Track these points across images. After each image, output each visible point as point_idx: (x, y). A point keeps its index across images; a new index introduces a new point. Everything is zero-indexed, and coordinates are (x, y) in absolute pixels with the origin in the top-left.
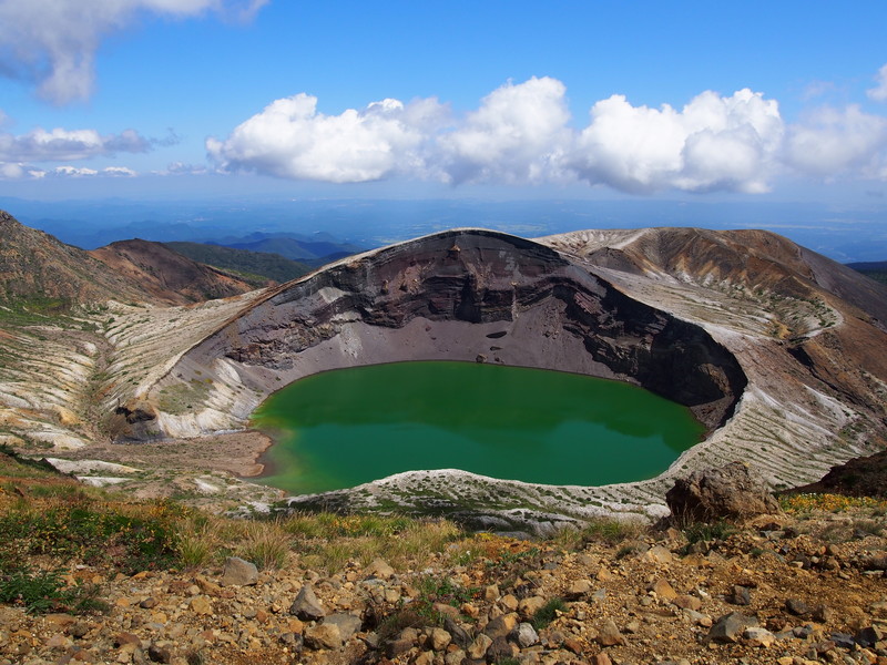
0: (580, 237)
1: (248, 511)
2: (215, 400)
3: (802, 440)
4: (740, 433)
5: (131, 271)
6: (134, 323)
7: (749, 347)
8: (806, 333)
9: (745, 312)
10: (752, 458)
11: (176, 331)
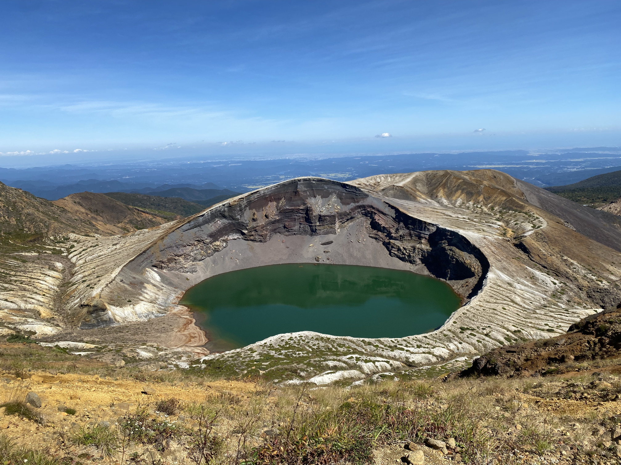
0: (375, 180)
1: (174, 369)
2: (146, 295)
3: (528, 302)
4: (488, 298)
5: (83, 213)
6: (89, 248)
7: (489, 244)
8: (524, 233)
9: (484, 221)
10: (497, 314)
11: (118, 251)
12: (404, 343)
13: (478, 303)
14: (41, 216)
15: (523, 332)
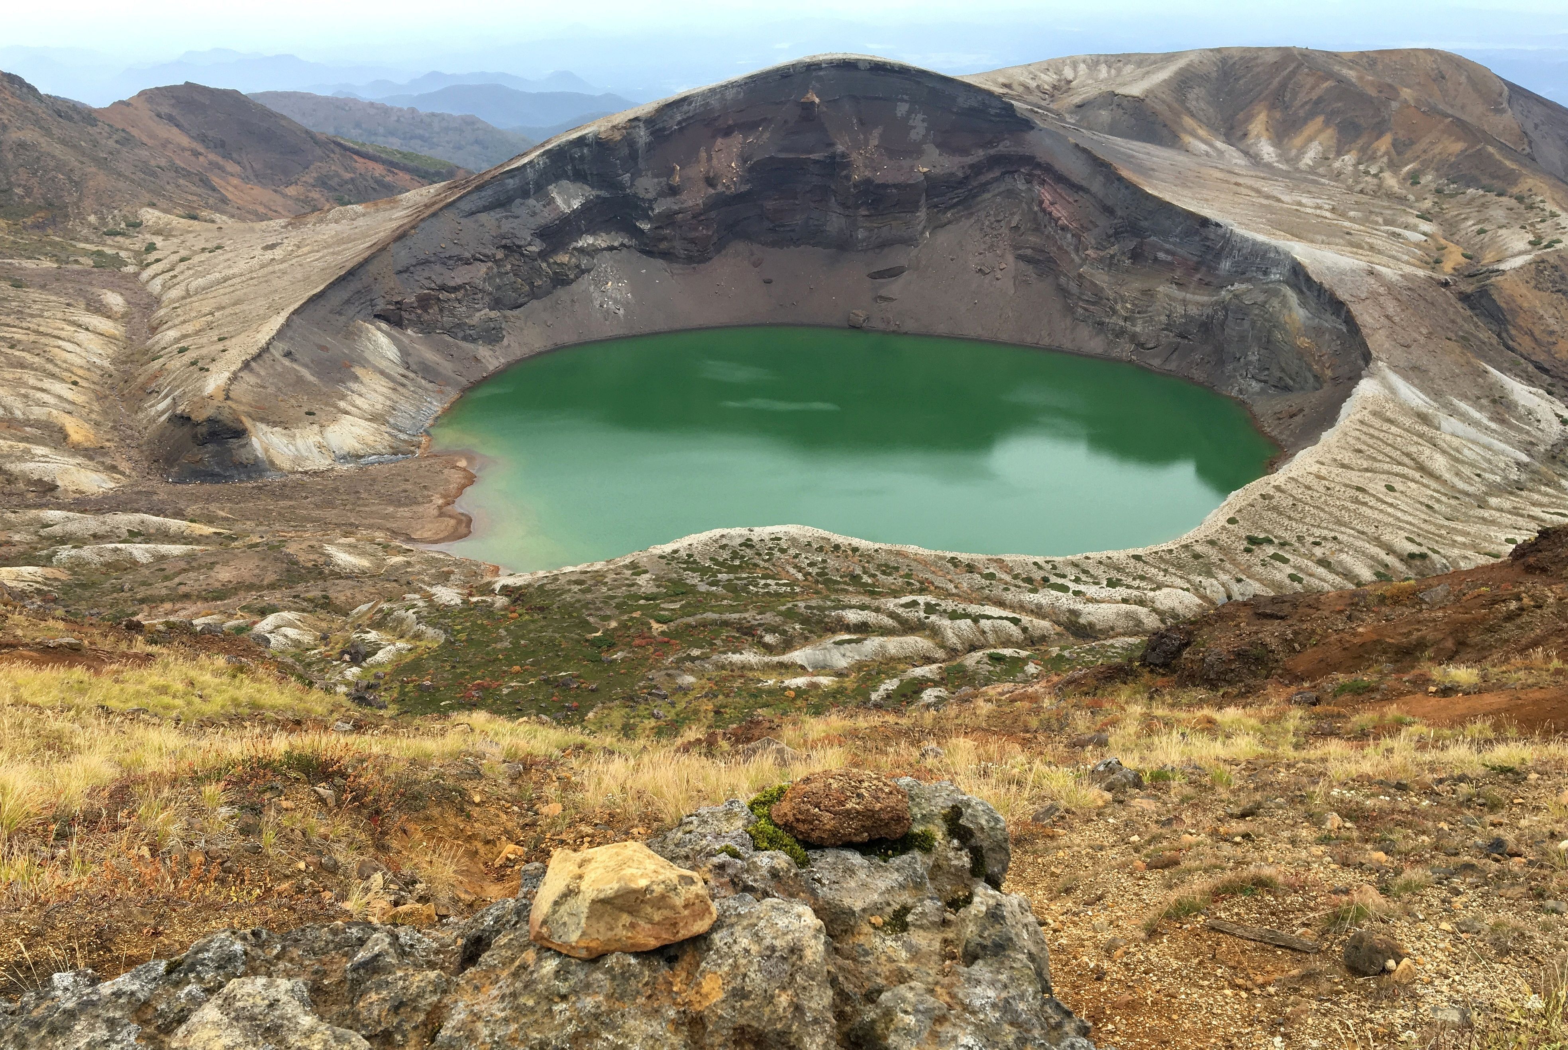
0: (1058, 72)
1: (421, 604)
2: (359, 401)
3: (1466, 471)
4: (1347, 457)
5: (183, 149)
6: (195, 253)
7: (1381, 290)
8: (1499, 261)
9: (1380, 220)
10: (1365, 504)
11: (277, 267)
12: (1072, 574)
13: (1315, 468)
14: (58, 150)
15: (1435, 557)
